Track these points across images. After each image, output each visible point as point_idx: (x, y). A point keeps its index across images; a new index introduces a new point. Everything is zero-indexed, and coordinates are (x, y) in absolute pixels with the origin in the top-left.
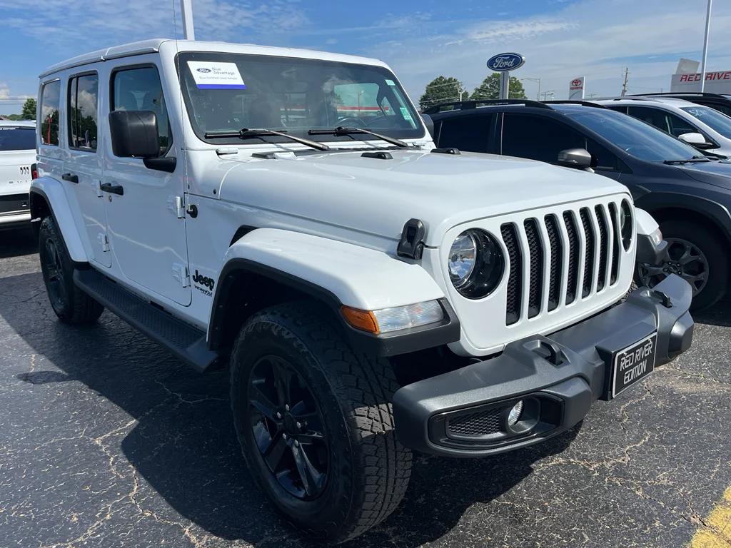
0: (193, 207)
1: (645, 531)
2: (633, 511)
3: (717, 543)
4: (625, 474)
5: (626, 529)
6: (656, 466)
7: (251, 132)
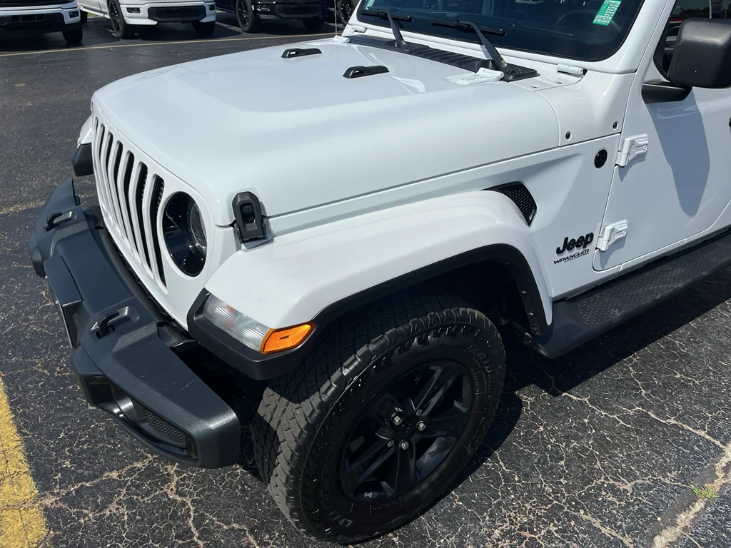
3: (14, 497)
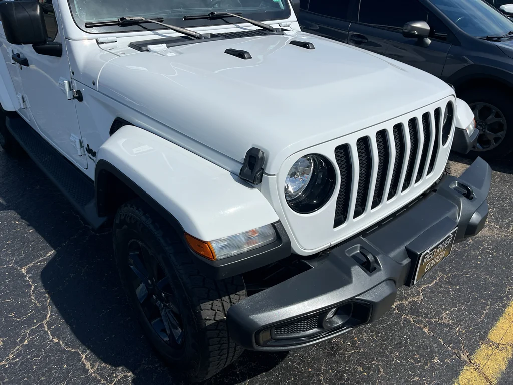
0: (78, 92)
1: (426, 367)
2: (419, 347)
3: (478, 379)
4: (418, 312)
5: (413, 364)
6: (441, 306)
7: (128, 21)
